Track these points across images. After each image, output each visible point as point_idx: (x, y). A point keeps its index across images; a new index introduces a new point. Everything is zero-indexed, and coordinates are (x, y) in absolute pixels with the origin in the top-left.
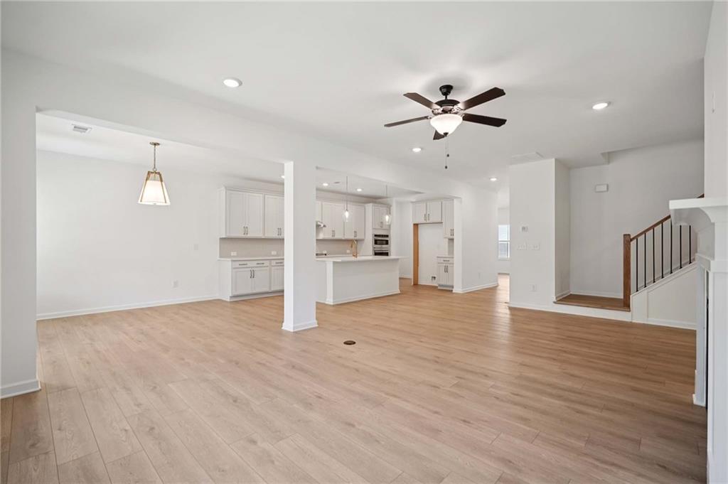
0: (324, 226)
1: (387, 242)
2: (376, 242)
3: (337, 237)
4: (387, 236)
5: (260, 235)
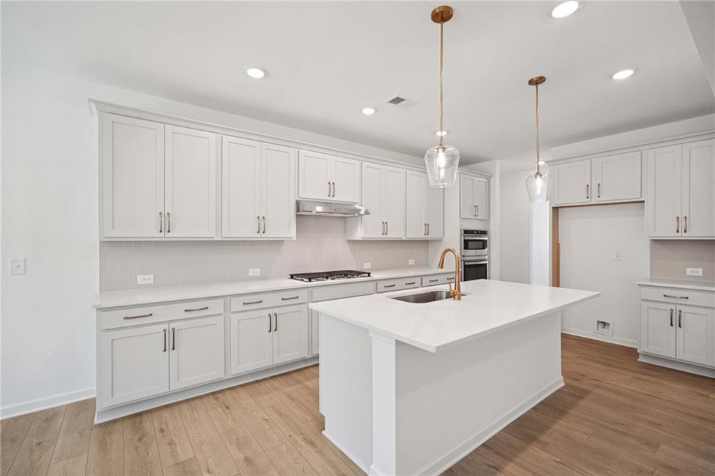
0: (367, 213)
1: (484, 245)
2: (466, 245)
3: (392, 235)
4: (484, 233)
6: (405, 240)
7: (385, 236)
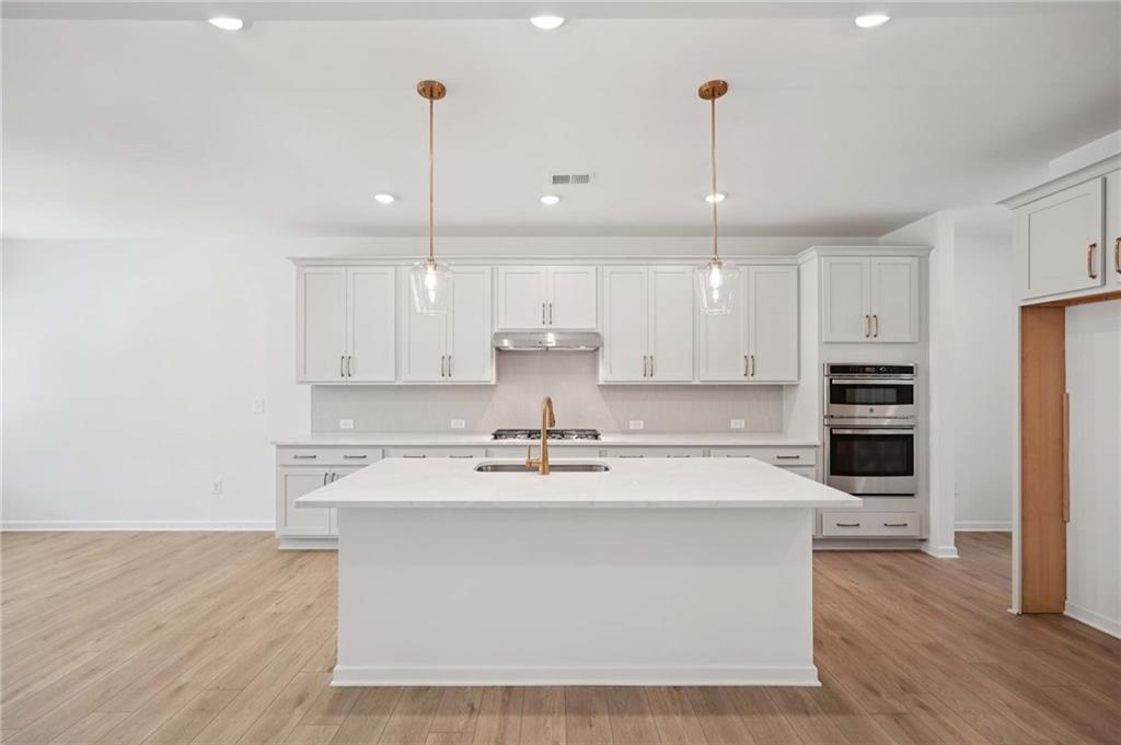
1: (905, 395)
2: (838, 395)
3: (662, 376)
4: (909, 370)
5: (385, 376)
6: (696, 386)
7: (648, 378)
